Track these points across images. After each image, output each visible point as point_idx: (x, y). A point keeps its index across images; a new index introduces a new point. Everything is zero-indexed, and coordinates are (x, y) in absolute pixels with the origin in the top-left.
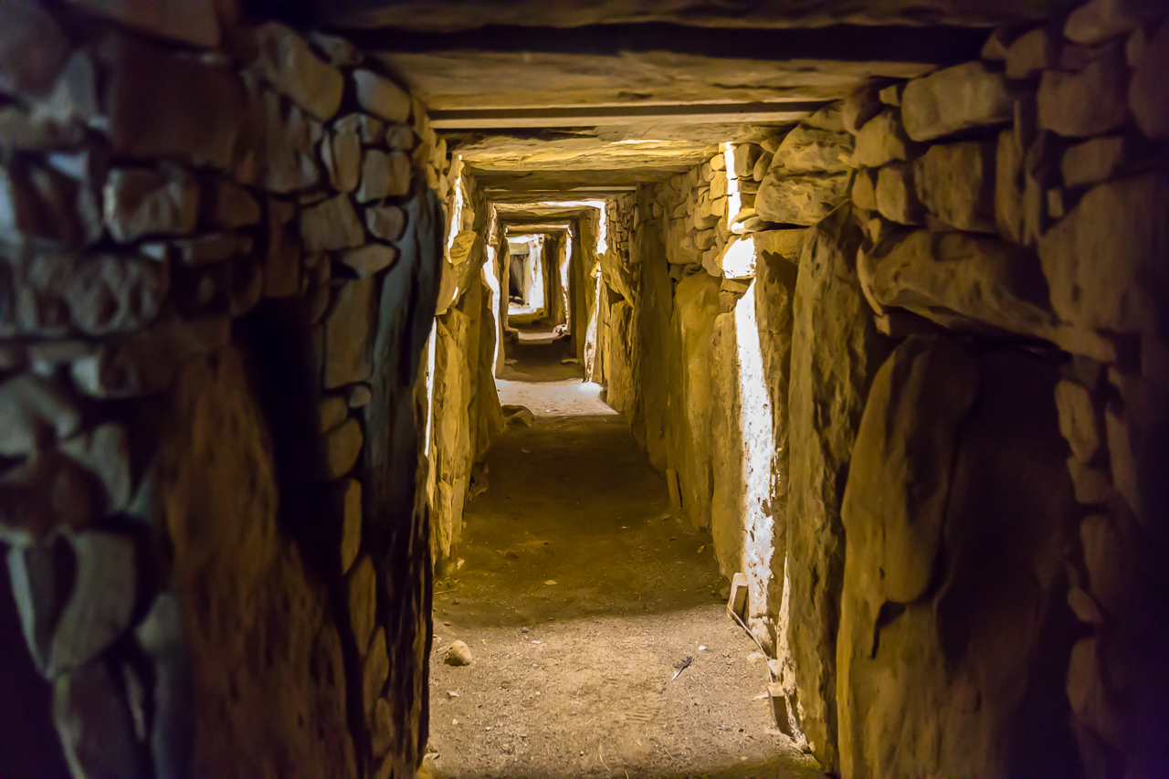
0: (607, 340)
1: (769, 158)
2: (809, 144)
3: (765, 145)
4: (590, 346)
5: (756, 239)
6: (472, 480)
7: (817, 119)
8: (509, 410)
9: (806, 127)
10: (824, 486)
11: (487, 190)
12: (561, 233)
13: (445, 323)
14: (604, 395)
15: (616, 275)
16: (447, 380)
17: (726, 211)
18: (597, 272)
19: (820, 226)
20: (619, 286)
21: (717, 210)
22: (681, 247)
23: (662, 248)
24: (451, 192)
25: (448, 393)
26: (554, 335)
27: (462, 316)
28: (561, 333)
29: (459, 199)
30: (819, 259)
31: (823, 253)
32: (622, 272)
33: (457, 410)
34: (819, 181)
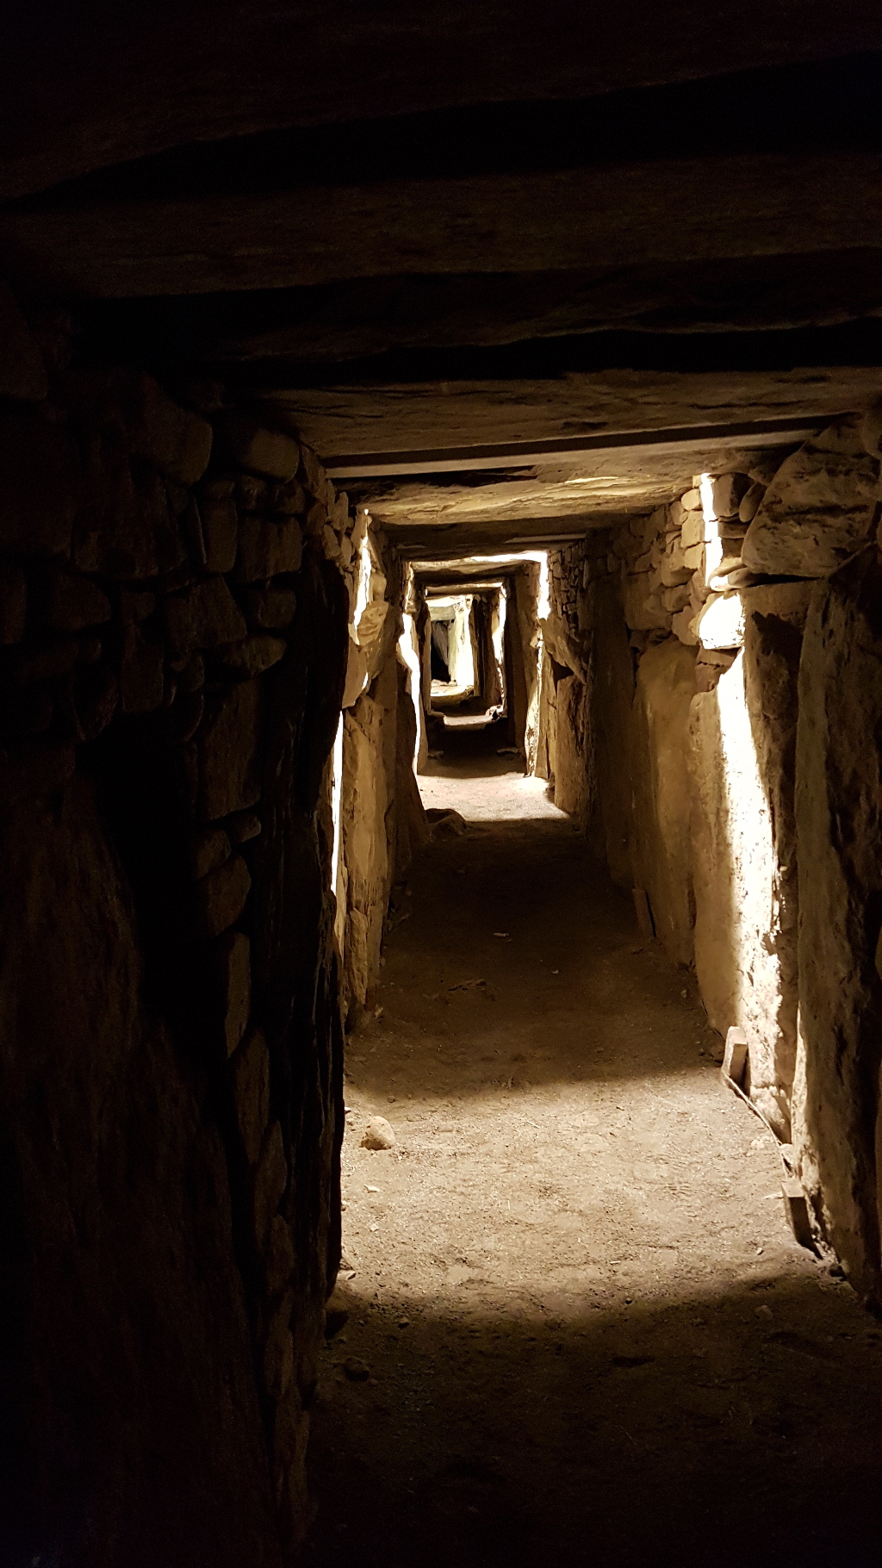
0: (553, 724)
1: (760, 492)
2: (815, 472)
3: (752, 475)
4: (531, 733)
5: (744, 596)
6: (391, 905)
7: (825, 439)
8: (435, 814)
9: (811, 450)
10: (849, 921)
11: (401, 546)
12: (495, 592)
13: (354, 715)
14: (551, 792)
15: (562, 644)
16: (358, 785)
17: (703, 562)
18: (538, 642)
19: (833, 579)
20: (565, 658)
21: (691, 561)
22: (644, 611)
23: (619, 611)
24: (356, 557)
25: (359, 801)
26: (487, 718)
27: (374, 706)
28: (495, 715)
29: (366, 564)
30: (832, 623)
31: (837, 615)
32: (569, 640)
33: (370, 822)
34: (830, 520)
